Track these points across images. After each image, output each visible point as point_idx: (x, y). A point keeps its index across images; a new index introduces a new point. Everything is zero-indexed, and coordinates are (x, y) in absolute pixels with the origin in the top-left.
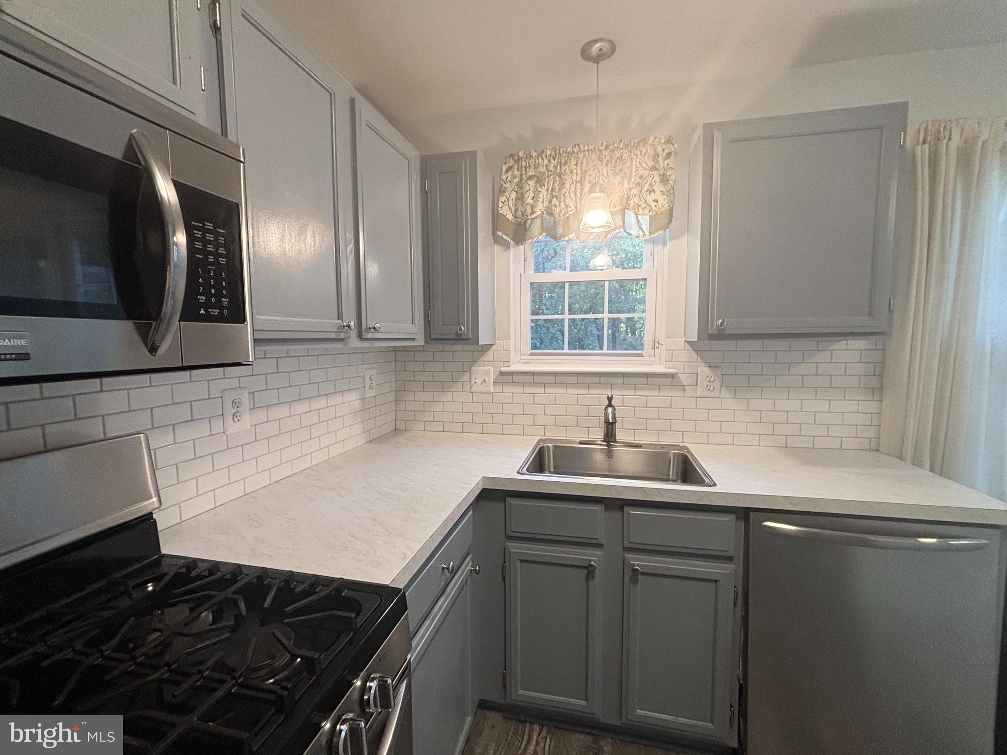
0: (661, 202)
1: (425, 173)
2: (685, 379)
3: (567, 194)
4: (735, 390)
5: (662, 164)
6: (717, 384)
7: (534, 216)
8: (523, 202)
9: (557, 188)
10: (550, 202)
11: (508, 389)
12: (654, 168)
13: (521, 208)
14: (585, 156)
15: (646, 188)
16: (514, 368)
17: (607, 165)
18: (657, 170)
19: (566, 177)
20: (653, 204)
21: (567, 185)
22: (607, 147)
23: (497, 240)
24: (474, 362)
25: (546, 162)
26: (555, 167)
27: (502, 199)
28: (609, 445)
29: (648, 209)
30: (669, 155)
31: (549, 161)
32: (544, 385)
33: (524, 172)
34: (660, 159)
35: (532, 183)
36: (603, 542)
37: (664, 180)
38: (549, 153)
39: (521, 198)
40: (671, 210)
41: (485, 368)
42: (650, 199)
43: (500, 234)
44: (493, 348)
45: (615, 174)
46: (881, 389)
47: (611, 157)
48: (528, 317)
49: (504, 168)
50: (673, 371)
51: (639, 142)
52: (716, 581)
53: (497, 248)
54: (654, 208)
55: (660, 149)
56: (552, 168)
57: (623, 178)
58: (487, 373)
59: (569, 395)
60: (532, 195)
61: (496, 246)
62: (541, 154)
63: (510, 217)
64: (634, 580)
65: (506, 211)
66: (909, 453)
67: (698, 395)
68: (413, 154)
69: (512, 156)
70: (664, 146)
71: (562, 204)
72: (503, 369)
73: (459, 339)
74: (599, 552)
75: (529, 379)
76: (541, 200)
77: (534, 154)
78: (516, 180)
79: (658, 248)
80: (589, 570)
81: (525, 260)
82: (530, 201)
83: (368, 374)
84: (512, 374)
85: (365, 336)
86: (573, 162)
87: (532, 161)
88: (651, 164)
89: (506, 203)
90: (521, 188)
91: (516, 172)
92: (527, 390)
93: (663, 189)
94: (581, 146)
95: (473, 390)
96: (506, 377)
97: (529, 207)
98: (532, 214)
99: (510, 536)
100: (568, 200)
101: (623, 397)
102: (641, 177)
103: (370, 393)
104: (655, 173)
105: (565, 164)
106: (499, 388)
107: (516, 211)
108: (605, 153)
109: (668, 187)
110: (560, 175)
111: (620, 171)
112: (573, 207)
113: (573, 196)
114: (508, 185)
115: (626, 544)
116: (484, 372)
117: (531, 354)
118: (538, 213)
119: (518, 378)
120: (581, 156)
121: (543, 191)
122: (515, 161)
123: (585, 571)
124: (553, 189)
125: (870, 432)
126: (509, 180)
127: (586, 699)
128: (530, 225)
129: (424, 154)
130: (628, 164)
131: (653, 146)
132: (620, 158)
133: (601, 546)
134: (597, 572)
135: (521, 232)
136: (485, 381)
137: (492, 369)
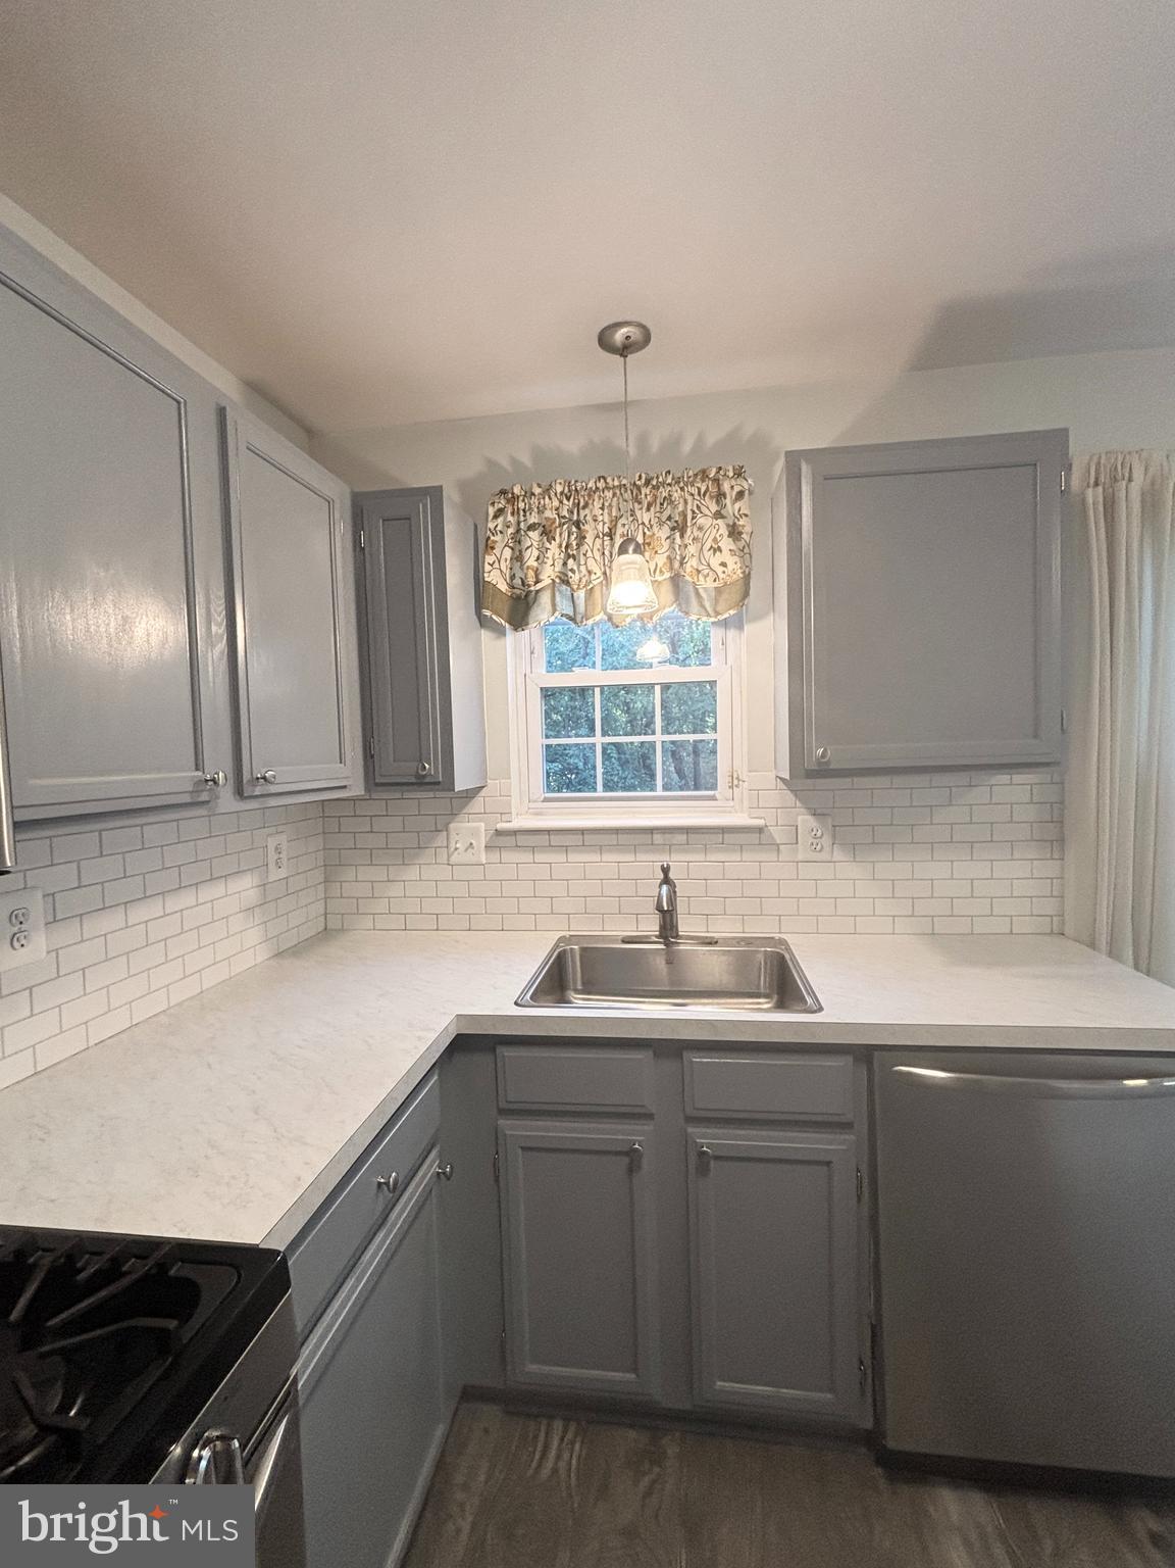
0: (731, 566)
1: (360, 520)
2: (778, 834)
3: (589, 554)
4: (853, 848)
5: (732, 508)
6: (826, 841)
7: (539, 586)
8: (521, 567)
9: (574, 543)
10: (565, 564)
11: (507, 856)
13: (519, 574)
14: (614, 495)
15: (707, 546)
16: (517, 823)
17: (648, 509)
18: (723, 517)
19: (587, 527)
20: (720, 570)
21: (589, 540)
22: (647, 484)
23: (483, 622)
24: (453, 815)
25: (556, 503)
26: (571, 511)
27: (489, 559)
28: (668, 944)
29: (712, 576)
30: (740, 495)
31: (561, 502)
32: (566, 849)
33: (522, 518)
34: (728, 501)
35: (535, 535)
36: (654, 1111)
37: (734, 532)
38: (559, 489)
39: (518, 558)
40: (747, 578)
41: (474, 824)
42: (715, 561)
43: (487, 613)
44: (483, 793)
45: (661, 524)
46: (1061, 841)
47: (655, 497)
48: (538, 741)
49: (491, 511)
50: (761, 822)
51: (696, 475)
52: (828, 1163)
53: (485, 635)
54: (721, 576)
55: (726, 486)
56: (565, 513)
57: (673, 529)
58: (475, 833)
59: (609, 862)
60: (536, 553)
61: (483, 631)
62: (547, 491)
63: (503, 587)
64: (703, 1169)
65: (497, 578)
66: (1103, 937)
67: (800, 857)
68: (338, 491)
69: (503, 492)
70: (733, 482)
71: (583, 568)
72: (500, 826)
73: (421, 782)
74: (648, 1127)
75: (543, 840)
76: (550, 562)
77: (537, 491)
78: (511, 531)
79: (732, 633)
80: (632, 1157)
81: (532, 653)
82: (532, 562)
83: (272, 843)
84: (515, 833)
85: (249, 791)
86: (597, 504)
87: (534, 501)
88: (714, 508)
89: (496, 565)
90: (519, 542)
91: (510, 518)
92: (540, 858)
93: (733, 547)
94: (609, 480)
95: (454, 859)
96: (504, 839)
97: (531, 573)
98: (537, 582)
99: (503, 1110)
100: (591, 562)
101: (687, 864)
102: (700, 528)
103: (275, 874)
104: (720, 521)
105: (584, 508)
106: (495, 857)
107: (513, 577)
108: (644, 491)
109: (741, 544)
110: (578, 524)
111: (669, 518)
112: (599, 574)
113: (597, 555)
114: (498, 538)
115: (689, 1111)
116: (469, 832)
117: (546, 800)
118: (546, 582)
119: (522, 840)
120: (609, 494)
121: (553, 547)
122: (508, 501)
123: (626, 1160)
124: (567, 547)
125: (1050, 907)
126: (500, 530)
127: (635, 1370)
128: (535, 600)
129: (357, 490)
130: (681, 508)
131: (716, 481)
132: (669, 499)
133: (650, 1116)
134: (645, 1162)
135: (521, 610)
136: (471, 846)
137: (482, 826)
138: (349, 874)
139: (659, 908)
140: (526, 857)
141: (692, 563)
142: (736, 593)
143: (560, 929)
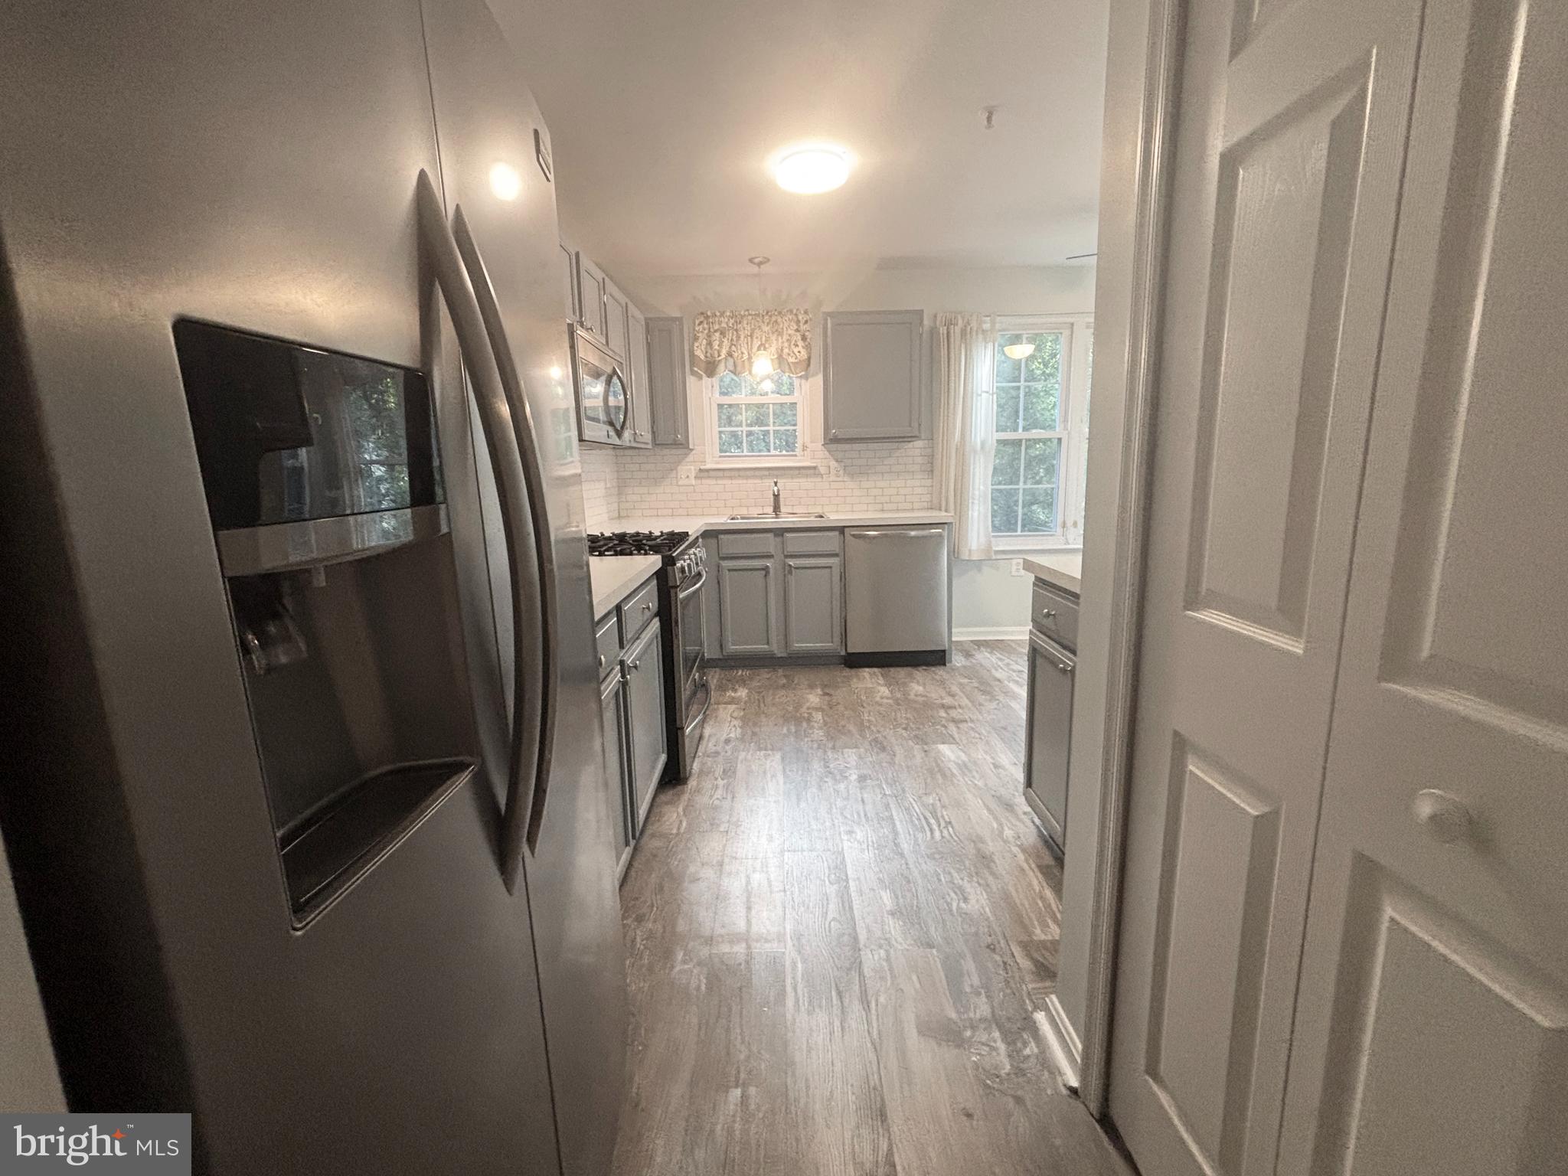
0: (802, 353)
1: (649, 330)
2: (822, 470)
3: (742, 344)
4: (852, 475)
5: (803, 327)
6: (841, 472)
7: (720, 358)
8: (711, 348)
9: (735, 339)
10: (730, 347)
11: (705, 481)
12: (797, 330)
13: (709, 351)
14: (753, 318)
15: (793, 343)
16: (708, 466)
17: (767, 326)
18: (799, 331)
19: (740, 332)
20: (798, 354)
21: (742, 338)
22: (767, 314)
23: (693, 373)
24: (680, 462)
25: (726, 320)
26: (733, 324)
27: (697, 344)
28: (776, 513)
29: (795, 357)
30: (806, 322)
31: (729, 320)
32: (731, 478)
33: (711, 326)
34: (801, 324)
35: (717, 334)
36: (773, 553)
37: (804, 338)
38: (728, 314)
39: (710, 344)
40: (809, 359)
41: (689, 467)
42: (796, 350)
43: (696, 369)
44: (694, 452)
45: (773, 333)
46: (932, 471)
47: (770, 320)
48: (717, 429)
49: (697, 322)
50: (815, 464)
51: (787, 312)
52: (831, 567)
53: (692, 378)
54: (798, 357)
55: (800, 318)
56: (731, 325)
57: (778, 335)
58: (690, 470)
59: (748, 484)
60: (718, 343)
62: (722, 314)
63: (702, 357)
64: (790, 572)
65: (700, 353)
66: (943, 509)
67: (831, 479)
68: (644, 320)
69: (702, 313)
70: (803, 316)
71: (739, 351)
72: (702, 467)
73: (676, 444)
74: (772, 560)
75: (721, 474)
76: (724, 347)
77: (718, 314)
78: (706, 332)
79: (803, 381)
80: (766, 569)
81: (713, 387)
82: (716, 347)
84: (708, 471)
86: (745, 322)
87: (717, 319)
88: (796, 327)
89: (700, 348)
90: (710, 337)
91: (706, 326)
92: (720, 482)
93: (803, 345)
94: (750, 311)
95: (680, 483)
96: (703, 473)
97: (716, 352)
98: (719, 356)
99: (721, 555)
100: (743, 348)
101: (786, 485)
102: (790, 335)
104: (798, 334)
105: (739, 323)
106: (699, 482)
107: (707, 352)
108: (766, 317)
109: (807, 343)
110: (736, 330)
111: (777, 331)
112: (747, 354)
113: (746, 346)
114: (700, 335)
115: (786, 553)
116: (687, 470)
117: (720, 457)
118: (723, 356)
119: (712, 474)
120: (750, 318)
121: (725, 340)
122: (705, 318)
123: (763, 572)
124: (732, 340)
125: (927, 498)
126: (702, 330)
127: (768, 643)
128: (718, 363)
129: (647, 317)
130: (781, 326)
131: (796, 315)
132: (776, 321)
133: (772, 556)
134: (772, 571)
135: (711, 369)
136: (688, 477)
137: (692, 468)
138: (630, 490)
139: (774, 495)
140: (713, 482)
141: (786, 351)
142: (805, 364)
143: (730, 512)
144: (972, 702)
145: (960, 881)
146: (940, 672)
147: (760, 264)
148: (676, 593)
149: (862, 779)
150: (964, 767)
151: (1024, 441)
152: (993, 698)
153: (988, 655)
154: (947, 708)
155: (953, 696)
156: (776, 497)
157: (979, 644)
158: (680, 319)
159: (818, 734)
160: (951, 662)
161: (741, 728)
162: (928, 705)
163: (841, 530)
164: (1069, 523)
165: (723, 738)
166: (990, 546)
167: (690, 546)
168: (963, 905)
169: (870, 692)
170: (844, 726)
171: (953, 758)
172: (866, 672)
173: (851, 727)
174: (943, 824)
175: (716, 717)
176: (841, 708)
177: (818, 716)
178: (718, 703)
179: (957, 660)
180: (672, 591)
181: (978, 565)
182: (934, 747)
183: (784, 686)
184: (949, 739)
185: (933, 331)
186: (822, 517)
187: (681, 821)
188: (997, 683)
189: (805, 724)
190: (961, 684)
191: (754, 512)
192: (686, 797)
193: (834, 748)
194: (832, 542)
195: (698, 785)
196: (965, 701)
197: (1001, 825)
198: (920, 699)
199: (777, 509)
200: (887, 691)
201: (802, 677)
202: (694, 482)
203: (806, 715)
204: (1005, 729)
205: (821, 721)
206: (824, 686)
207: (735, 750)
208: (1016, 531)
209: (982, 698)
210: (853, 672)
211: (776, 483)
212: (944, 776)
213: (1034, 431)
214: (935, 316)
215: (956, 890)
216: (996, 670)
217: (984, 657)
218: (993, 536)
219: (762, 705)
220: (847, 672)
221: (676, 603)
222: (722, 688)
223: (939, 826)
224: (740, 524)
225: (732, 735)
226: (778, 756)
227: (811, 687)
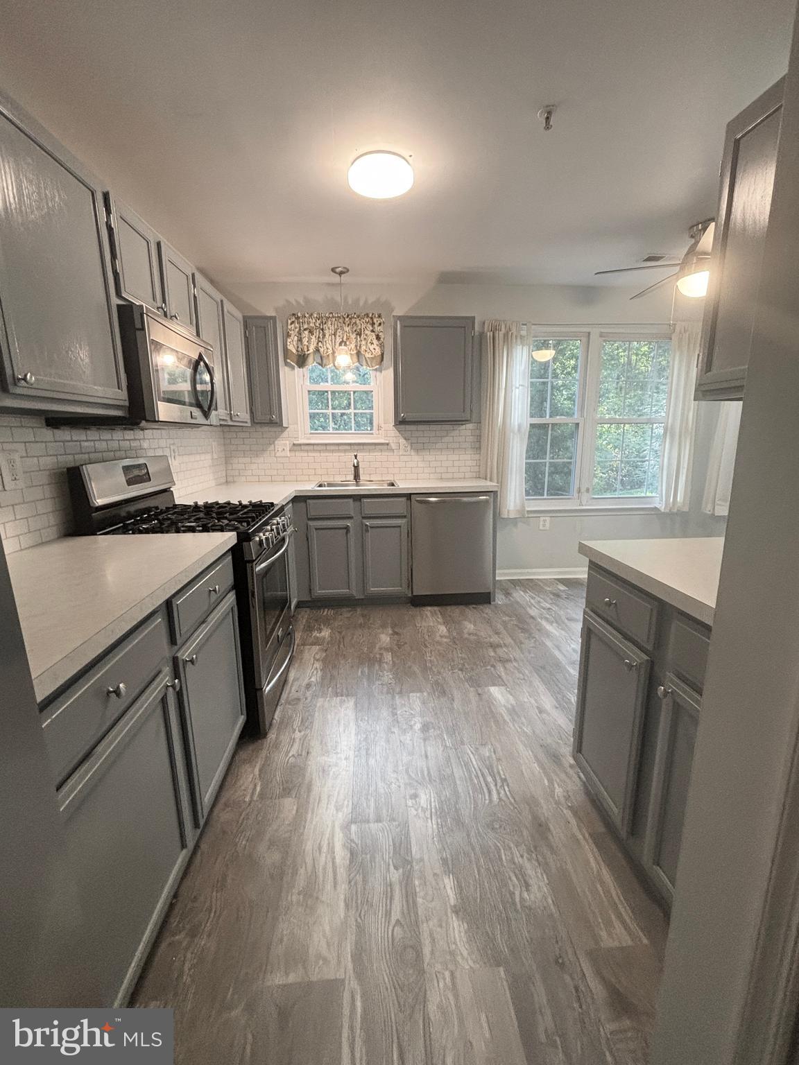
0: (377, 350)
1: (246, 326)
2: (393, 446)
3: (327, 341)
4: (417, 450)
5: (377, 329)
6: (409, 448)
7: (308, 352)
8: (302, 344)
9: (321, 337)
10: (318, 344)
11: (297, 454)
13: (300, 346)
14: (336, 320)
15: (369, 342)
16: (301, 441)
17: (348, 327)
18: (374, 332)
19: (326, 331)
20: (373, 351)
21: (327, 336)
22: (348, 317)
23: (286, 364)
24: (276, 438)
25: (314, 321)
26: (320, 325)
27: (289, 340)
28: (356, 481)
29: (370, 353)
30: (380, 324)
31: (316, 321)
33: (301, 326)
34: (376, 326)
35: (306, 332)
36: (353, 515)
37: (378, 338)
38: (315, 316)
39: (300, 340)
40: (382, 354)
41: (284, 442)
43: (289, 361)
44: (288, 430)
45: (353, 332)
46: (480, 448)
47: (351, 322)
48: (308, 411)
49: (289, 322)
50: (387, 442)
51: (364, 315)
52: (400, 527)
53: (287, 369)
54: (374, 353)
55: (375, 321)
56: (318, 325)
57: (357, 334)
58: (285, 445)
59: (334, 457)
60: (307, 340)
61: (286, 368)
62: (311, 315)
63: (294, 351)
64: (367, 531)
65: (292, 348)
66: (489, 479)
67: (401, 453)
68: (240, 316)
69: (294, 315)
70: (377, 320)
71: (325, 347)
72: (295, 442)
73: (271, 423)
74: (352, 521)
75: (311, 447)
76: (312, 343)
77: (307, 316)
78: (297, 330)
79: (378, 373)
80: (347, 528)
81: (304, 376)
82: (306, 343)
83: (213, 444)
84: (300, 445)
85: (233, 419)
86: (330, 323)
87: (306, 319)
88: (371, 328)
89: (292, 343)
90: (300, 334)
91: (297, 325)
92: (310, 454)
93: (378, 343)
94: (334, 314)
95: (278, 455)
96: (296, 447)
97: (305, 347)
98: (308, 350)
99: (309, 517)
100: (328, 345)
101: (364, 458)
102: (366, 335)
103: (215, 456)
104: (373, 333)
105: (325, 324)
106: (293, 454)
107: (298, 347)
108: (347, 319)
109: (380, 342)
110: (322, 329)
111: (355, 331)
112: (331, 349)
113: (330, 342)
114: (292, 332)
115: (363, 515)
116: (283, 444)
117: (311, 434)
118: (311, 351)
119: (304, 447)
120: (334, 319)
121: (313, 337)
122: (296, 318)
123: (345, 531)
124: (319, 337)
125: (477, 469)
126: (293, 329)
127: (348, 587)
128: (307, 357)
129: (245, 315)
130: (359, 327)
131: (372, 318)
132: (355, 323)
133: (352, 518)
134: (351, 530)
135: (302, 360)
136: (284, 449)
137: (288, 442)
138: (235, 460)
139: (354, 466)
140: (305, 454)
141: (363, 348)
142: (379, 359)
143: (319, 480)
144: (514, 640)
145: (520, 859)
146: (487, 610)
147: (341, 273)
148: (252, 567)
149: (425, 728)
150: (513, 711)
151: (550, 426)
152: (530, 636)
153: (522, 593)
154: (494, 646)
155: (497, 633)
156: (356, 468)
157: (515, 583)
158: (273, 318)
159: (388, 677)
160: (494, 601)
161: (321, 670)
162: (479, 644)
163: (408, 496)
164: (583, 490)
165: (304, 684)
166: (523, 506)
167: (276, 515)
168: (525, 895)
169: (431, 632)
170: (410, 667)
171: (503, 701)
172: (428, 611)
173: (416, 668)
174: (499, 784)
175: (302, 659)
176: (407, 647)
177: (388, 657)
178: (304, 645)
179: (500, 599)
180: (248, 565)
181: (515, 521)
182: (486, 689)
183: (361, 626)
184: (497, 681)
185: (482, 335)
186: (393, 485)
187: (255, 786)
188: (532, 620)
189: (377, 667)
190: (504, 622)
191: (338, 479)
192: (264, 753)
193: (401, 692)
194: (400, 506)
195: (277, 738)
196: (509, 640)
197: (551, 781)
198: (472, 638)
199: (357, 477)
200: (445, 630)
201: (377, 616)
202: (288, 454)
203: (378, 656)
204: (543, 668)
205: (391, 663)
206: (394, 626)
207: (315, 696)
208: (543, 495)
209: (522, 636)
210: (418, 609)
211: (356, 456)
212: (497, 722)
213: (558, 417)
214: (484, 323)
215: (517, 871)
216: (530, 607)
217: (519, 595)
218: (526, 499)
219: (342, 646)
220: (414, 611)
221: (253, 576)
222: (309, 628)
223: (496, 785)
224: (326, 490)
225: (313, 679)
226: (351, 703)
227: (384, 626)
